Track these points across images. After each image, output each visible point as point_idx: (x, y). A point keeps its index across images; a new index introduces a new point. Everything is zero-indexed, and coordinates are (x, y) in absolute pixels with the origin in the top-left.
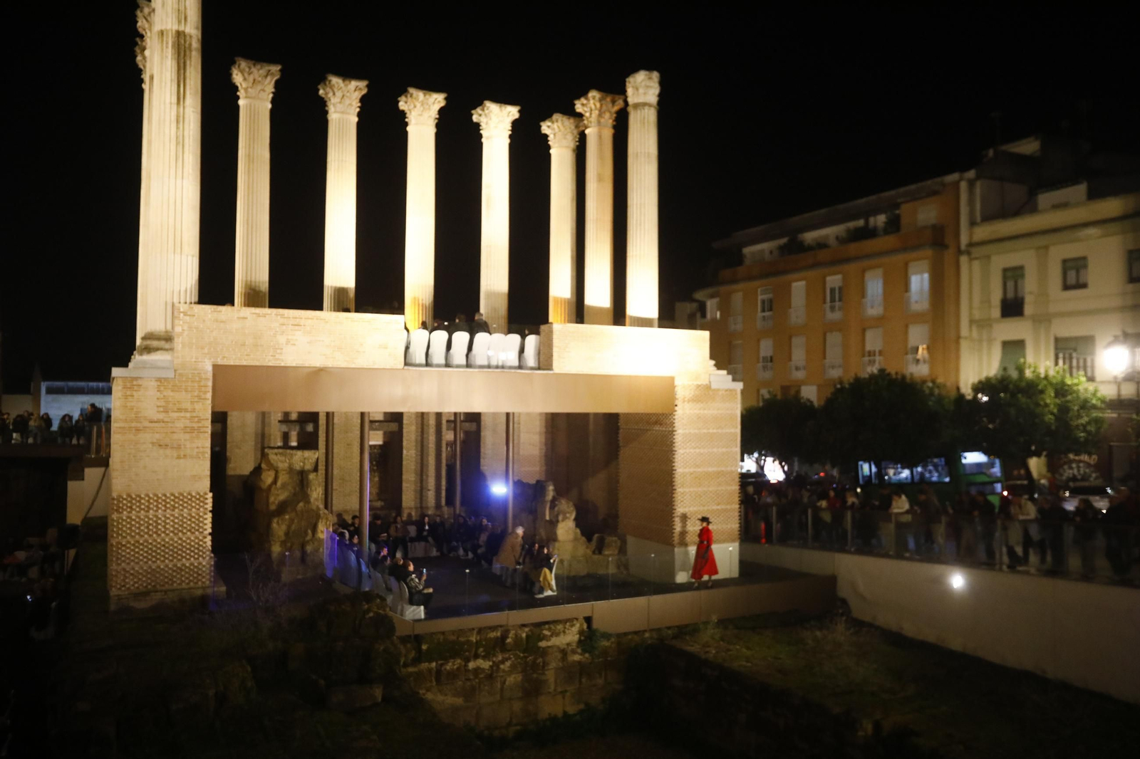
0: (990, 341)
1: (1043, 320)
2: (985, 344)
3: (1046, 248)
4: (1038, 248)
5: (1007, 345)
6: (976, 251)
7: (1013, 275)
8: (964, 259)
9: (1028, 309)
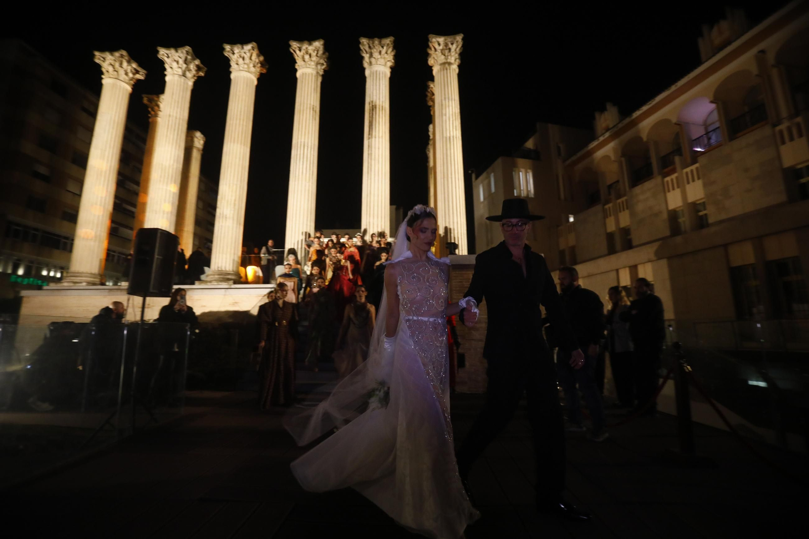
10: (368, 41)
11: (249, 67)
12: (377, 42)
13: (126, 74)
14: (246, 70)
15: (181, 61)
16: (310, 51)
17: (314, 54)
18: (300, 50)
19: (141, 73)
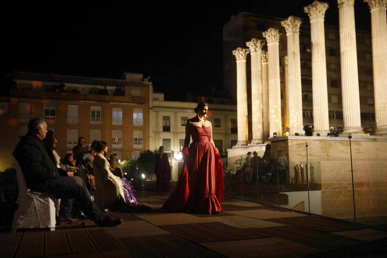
0: (159, 138)
1: (176, 133)
2: (157, 139)
3: (177, 112)
4: (175, 112)
5: (164, 140)
6: (155, 109)
7: (166, 119)
8: (151, 111)
9: (172, 130)
10: (307, 7)
11: (272, 39)
12: (310, 7)
13: (242, 55)
14: (271, 41)
15: (253, 45)
16: (288, 23)
17: (290, 24)
18: (285, 24)
19: (248, 51)
